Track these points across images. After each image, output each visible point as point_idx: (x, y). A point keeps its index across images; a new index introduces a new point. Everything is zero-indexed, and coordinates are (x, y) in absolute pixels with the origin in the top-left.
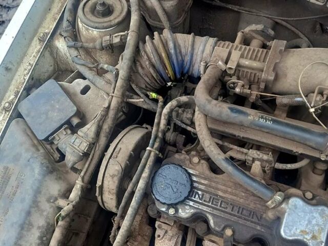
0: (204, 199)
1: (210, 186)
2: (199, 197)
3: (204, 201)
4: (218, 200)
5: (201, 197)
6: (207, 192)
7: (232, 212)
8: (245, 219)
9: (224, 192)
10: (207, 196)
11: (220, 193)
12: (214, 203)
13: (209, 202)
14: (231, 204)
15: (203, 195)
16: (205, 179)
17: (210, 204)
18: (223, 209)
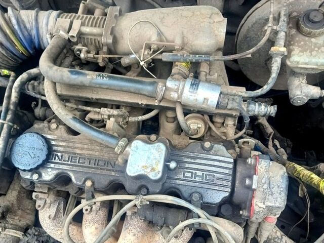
0: (63, 159)
1: (68, 147)
2: (59, 158)
3: (64, 161)
4: (76, 157)
5: (60, 158)
6: (65, 152)
7: (90, 166)
8: (101, 169)
9: (81, 150)
10: (66, 156)
11: (78, 151)
12: (73, 161)
13: (68, 161)
14: (88, 159)
15: (62, 156)
16: (63, 141)
17: (69, 163)
18: (82, 165)
